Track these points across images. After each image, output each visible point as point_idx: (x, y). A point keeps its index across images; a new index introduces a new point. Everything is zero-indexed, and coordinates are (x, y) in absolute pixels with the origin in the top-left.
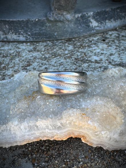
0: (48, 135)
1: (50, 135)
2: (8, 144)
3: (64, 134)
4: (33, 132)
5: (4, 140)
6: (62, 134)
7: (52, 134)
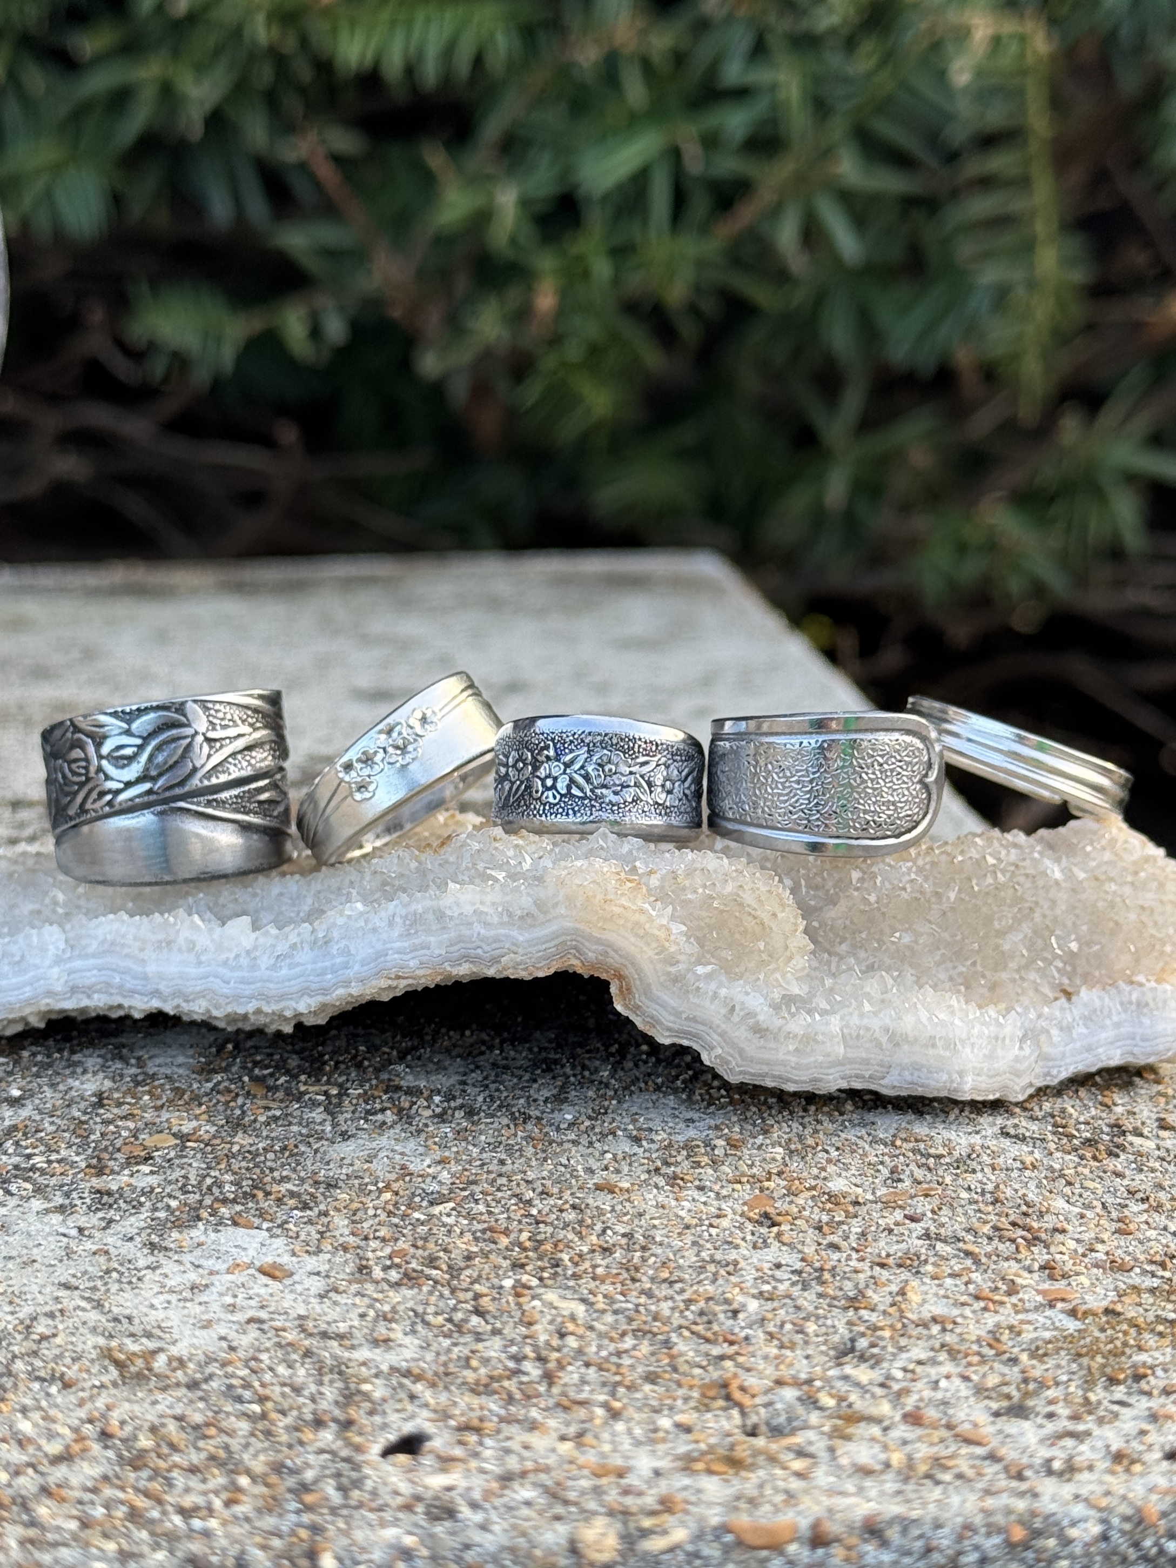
0: (479, 951)
1: (487, 948)
2: (311, 996)
3: (544, 946)
4: (422, 938)
5: (293, 983)
6: (533, 950)
7: (494, 946)
